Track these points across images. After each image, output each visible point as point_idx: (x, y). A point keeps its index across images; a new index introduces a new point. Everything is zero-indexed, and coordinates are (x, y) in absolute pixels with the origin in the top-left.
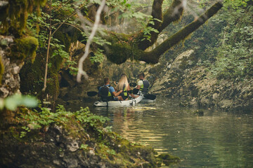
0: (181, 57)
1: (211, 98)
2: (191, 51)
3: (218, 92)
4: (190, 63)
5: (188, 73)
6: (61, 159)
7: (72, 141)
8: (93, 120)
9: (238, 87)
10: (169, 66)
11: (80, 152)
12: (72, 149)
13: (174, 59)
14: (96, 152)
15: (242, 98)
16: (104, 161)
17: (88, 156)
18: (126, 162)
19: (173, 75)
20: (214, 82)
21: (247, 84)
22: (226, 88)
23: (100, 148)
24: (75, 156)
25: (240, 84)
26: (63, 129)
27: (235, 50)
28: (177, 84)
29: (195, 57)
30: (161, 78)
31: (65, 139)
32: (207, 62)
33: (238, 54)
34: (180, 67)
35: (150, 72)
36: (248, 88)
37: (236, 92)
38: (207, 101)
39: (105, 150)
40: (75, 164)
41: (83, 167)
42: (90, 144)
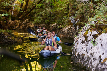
0: (26, 20)
1: (34, 29)
2: (28, 19)
4: (28, 22)
5: (28, 24)
6: (4, 40)
7: (6, 36)
8: (10, 31)
10: (23, 23)
12: (6, 38)
13: (24, 21)
16: (13, 40)
17: (10, 39)
18: (18, 40)
19: (24, 25)
20: (34, 25)
23: (12, 37)
24: (7, 39)
26: (4, 34)
27: (38, 18)
28: (25, 26)
29: (29, 20)
30: (22, 26)
31: (4, 36)
32: (32, 21)
33: (39, 18)
34: (26, 23)
35: (19, 24)
36: (42, 26)
40: (7, 41)
41: (9, 42)
42: (10, 37)
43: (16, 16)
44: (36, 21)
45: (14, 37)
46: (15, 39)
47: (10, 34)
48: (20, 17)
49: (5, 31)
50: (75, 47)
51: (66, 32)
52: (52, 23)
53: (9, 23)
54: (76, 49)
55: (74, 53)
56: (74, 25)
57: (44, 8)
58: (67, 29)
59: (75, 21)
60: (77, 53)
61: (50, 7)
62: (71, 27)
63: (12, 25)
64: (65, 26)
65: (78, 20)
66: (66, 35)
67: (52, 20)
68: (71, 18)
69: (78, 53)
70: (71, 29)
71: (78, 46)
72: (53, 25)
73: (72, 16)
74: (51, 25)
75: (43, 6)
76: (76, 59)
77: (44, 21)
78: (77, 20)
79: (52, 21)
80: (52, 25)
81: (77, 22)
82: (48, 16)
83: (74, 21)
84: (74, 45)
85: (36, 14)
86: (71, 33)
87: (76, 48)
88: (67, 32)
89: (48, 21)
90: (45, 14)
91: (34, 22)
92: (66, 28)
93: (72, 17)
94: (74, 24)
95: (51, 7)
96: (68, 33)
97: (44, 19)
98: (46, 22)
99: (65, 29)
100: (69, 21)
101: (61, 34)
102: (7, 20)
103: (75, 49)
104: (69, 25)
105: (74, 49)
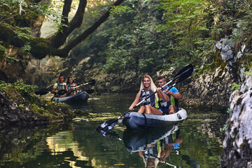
0: (82, 62)
1: (104, 86)
2: (88, 58)
3: (109, 81)
4: (88, 66)
5: (87, 73)
6: (5, 116)
7: (12, 102)
8: (26, 88)
9: (123, 77)
10: (74, 70)
11: (19, 110)
12: (13, 108)
13: (77, 64)
14: (30, 109)
15: (126, 83)
16: (36, 115)
17: (25, 112)
18: (51, 115)
19: (77, 75)
20: (106, 75)
21: (129, 75)
22: (114, 78)
23: (33, 107)
24: (15, 112)
25: (124, 75)
26: (6, 94)
27: (119, 51)
29: (91, 62)
31: (8, 101)
32: (100, 64)
33: (121, 54)
34: (82, 69)
36: (129, 77)
37: (122, 80)
38: (102, 88)
39: (36, 108)
40: (15, 118)
41: (22, 120)
42: (26, 104)
43: (48, 44)
44: (111, 61)
45: (40, 106)
46: (41, 112)
47: (25, 94)
48: (62, 47)
49: (10, 85)
50: (232, 122)
51: (206, 90)
52: (161, 68)
53: (32, 73)
54: (235, 129)
55: (230, 141)
56: (229, 66)
57: (137, 21)
58: (208, 79)
59: (235, 54)
60: (240, 142)
61: (154, 19)
62: (220, 73)
63: (40, 77)
64: (202, 73)
65: (244, 47)
66: (206, 98)
67: (162, 58)
68: (219, 45)
69: (246, 141)
70: (221, 79)
71: (244, 116)
72: (165, 73)
73: (223, 37)
74: (158, 73)
75: (135, 14)
76: (236, 163)
77: (137, 63)
78: (240, 49)
79: (160, 61)
80: (161, 73)
81: (239, 55)
82: (150, 48)
83: (231, 52)
84: (228, 116)
85: (114, 41)
86: (221, 91)
87: (236, 124)
88: (208, 89)
89: (148, 63)
90: (141, 39)
91: (107, 66)
92: (204, 77)
93: (224, 40)
94: (231, 63)
95: (159, 18)
96: (210, 94)
97: (137, 56)
98: (142, 64)
99: (201, 81)
100: (215, 57)
101: (190, 98)
102: (24, 61)
103: (233, 129)
104: (213, 68)
105: (229, 130)
